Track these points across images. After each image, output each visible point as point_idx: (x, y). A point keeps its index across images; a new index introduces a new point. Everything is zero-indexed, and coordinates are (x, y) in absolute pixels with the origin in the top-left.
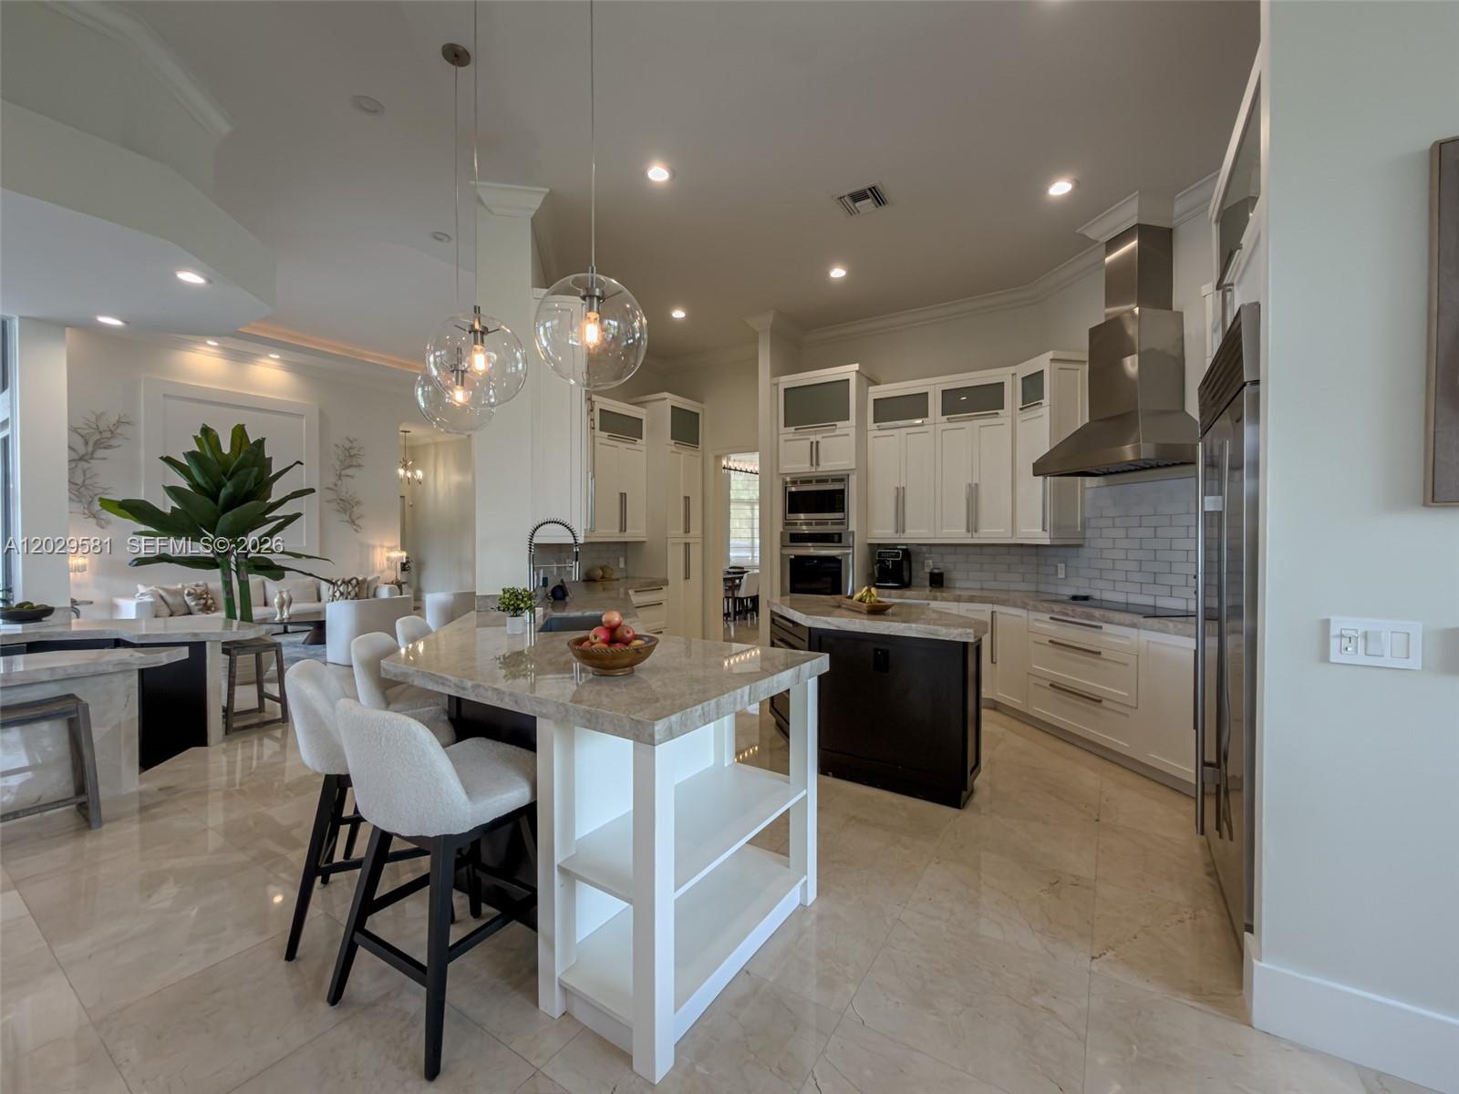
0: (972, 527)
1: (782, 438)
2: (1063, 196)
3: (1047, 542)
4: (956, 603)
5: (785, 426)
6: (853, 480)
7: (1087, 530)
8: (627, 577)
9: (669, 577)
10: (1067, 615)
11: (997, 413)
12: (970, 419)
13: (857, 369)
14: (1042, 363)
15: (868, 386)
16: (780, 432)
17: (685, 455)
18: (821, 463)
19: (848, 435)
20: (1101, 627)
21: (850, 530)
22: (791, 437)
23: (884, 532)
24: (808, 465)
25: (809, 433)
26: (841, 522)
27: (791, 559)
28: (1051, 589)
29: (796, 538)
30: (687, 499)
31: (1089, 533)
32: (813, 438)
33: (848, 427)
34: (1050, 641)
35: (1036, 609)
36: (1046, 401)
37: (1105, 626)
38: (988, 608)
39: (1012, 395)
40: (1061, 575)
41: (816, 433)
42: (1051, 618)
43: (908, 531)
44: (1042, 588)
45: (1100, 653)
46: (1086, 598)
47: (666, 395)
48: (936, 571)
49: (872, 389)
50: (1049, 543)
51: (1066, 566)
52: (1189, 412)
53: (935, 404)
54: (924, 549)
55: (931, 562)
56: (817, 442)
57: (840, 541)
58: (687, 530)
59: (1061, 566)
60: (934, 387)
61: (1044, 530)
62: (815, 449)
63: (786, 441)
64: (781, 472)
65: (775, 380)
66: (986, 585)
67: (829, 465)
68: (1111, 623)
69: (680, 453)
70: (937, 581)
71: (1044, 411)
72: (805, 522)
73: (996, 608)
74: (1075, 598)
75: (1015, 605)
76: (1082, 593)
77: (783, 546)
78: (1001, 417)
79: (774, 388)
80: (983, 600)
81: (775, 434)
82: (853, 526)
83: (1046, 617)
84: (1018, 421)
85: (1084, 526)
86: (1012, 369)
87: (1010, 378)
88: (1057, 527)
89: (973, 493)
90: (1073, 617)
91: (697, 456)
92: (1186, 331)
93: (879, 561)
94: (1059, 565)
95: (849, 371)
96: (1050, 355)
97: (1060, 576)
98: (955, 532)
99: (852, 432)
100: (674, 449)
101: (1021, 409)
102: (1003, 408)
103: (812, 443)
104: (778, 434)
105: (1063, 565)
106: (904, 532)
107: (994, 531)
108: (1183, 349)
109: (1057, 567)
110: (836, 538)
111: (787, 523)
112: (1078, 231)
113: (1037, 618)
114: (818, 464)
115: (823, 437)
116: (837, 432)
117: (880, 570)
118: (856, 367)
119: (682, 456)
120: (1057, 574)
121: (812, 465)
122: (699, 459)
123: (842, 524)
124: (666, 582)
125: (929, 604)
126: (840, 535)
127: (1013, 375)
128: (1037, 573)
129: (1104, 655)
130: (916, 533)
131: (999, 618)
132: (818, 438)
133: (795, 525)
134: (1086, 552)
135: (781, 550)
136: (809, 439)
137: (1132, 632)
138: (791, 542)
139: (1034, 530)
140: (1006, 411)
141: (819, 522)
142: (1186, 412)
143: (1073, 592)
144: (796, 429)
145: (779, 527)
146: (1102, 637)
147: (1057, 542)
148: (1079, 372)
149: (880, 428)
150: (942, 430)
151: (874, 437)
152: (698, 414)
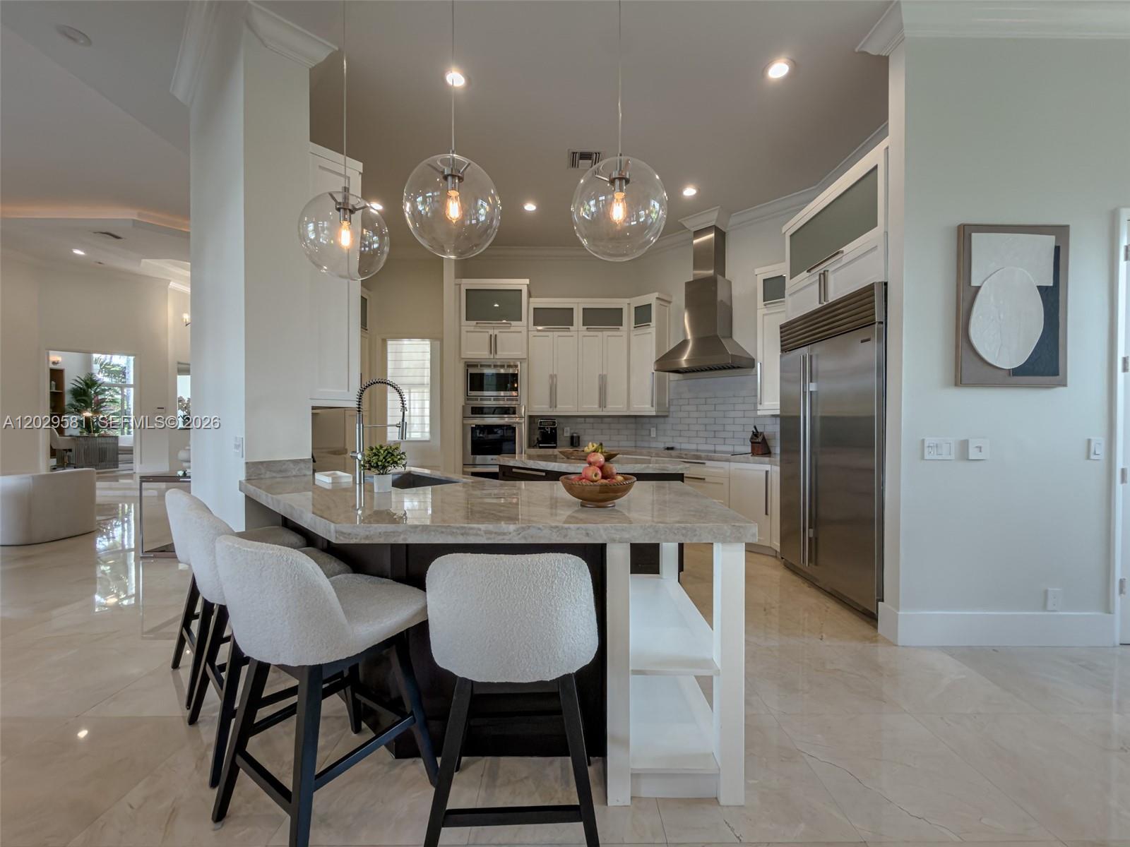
0: (602, 403)
1: (464, 329)
2: (691, 196)
3: (654, 414)
5: (467, 320)
6: (524, 366)
7: (671, 407)
10: (682, 457)
11: (618, 329)
12: (602, 330)
13: (528, 283)
14: (650, 299)
15: (531, 297)
16: (462, 324)
18: (499, 352)
19: (520, 332)
20: (705, 463)
21: (520, 404)
22: (472, 329)
23: (541, 407)
24: (487, 353)
25: (485, 327)
26: (516, 399)
27: (472, 428)
28: (646, 444)
29: (478, 411)
31: (672, 409)
32: (491, 332)
33: (520, 326)
36: (653, 323)
37: (708, 463)
39: (628, 317)
40: (653, 434)
41: (494, 328)
43: (558, 406)
44: (639, 444)
46: (672, 449)
48: (575, 435)
49: (533, 300)
51: (657, 430)
53: (578, 317)
55: (568, 429)
56: (496, 336)
57: (514, 413)
59: (653, 430)
60: (578, 305)
61: (652, 406)
62: (493, 343)
63: (467, 332)
64: (463, 357)
65: (458, 281)
67: (504, 354)
68: (712, 460)
70: (575, 441)
71: (652, 330)
72: (485, 398)
74: (668, 448)
76: (669, 445)
77: (465, 418)
78: (621, 331)
79: (458, 287)
81: (458, 326)
82: (523, 402)
84: (632, 335)
85: (669, 405)
86: (627, 300)
87: (627, 305)
88: (659, 404)
89: (603, 381)
90: (686, 459)
91: (367, 338)
92: (733, 293)
93: (540, 428)
94: (652, 429)
95: (522, 284)
96: (656, 295)
97: (652, 436)
98: (591, 407)
99: (524, 330)
101: (635, 327)
102: (622, 325)
103: (491, 335)
104: (460, 326)
105: (655, 429)
106: (556, 407)
107: (616, 407)
108: (731, 302)
110: (512, 410)
111: (468, 398)
112: (679, 221)
114: (495, 353)
115: (500, 332)
116: (512, 329)
117: (543, 434)
118: (527, 281)
121: (491, 353)
122: (367, 342)
126: (514, 408)
128: (636, 435)
129: (707, 480)
130: (565, 407)
132: (496, 332)
133: (477, 400)
134: (670, 420)
135: (463, 420)
136: (488, 332)
137: (726, 464)
138: (472, 414)
139: (645, 406)
140: (624, 327)
141: (497, 398)
142: (733, 340)
143: (662, 446)
144: (477, 323)
145: (461, 400)
146: (705, 469)
147: (660, 414)
148: (667, 308)
149: (536, 330)
150: (583, 336)
151: (534, 336)
152: (367, 300)
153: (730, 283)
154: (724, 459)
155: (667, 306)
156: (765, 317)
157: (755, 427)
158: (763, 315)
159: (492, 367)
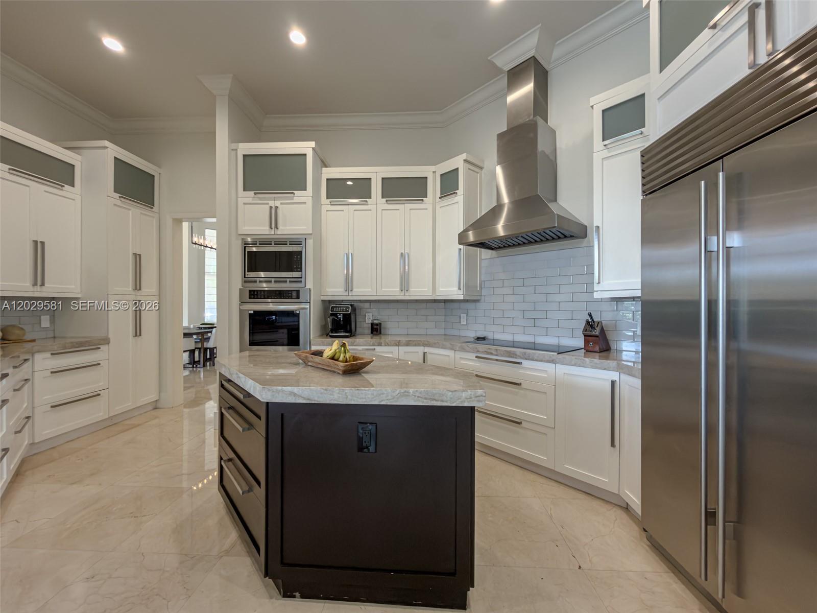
0: (405, 286)
1: (241, 201)
3: (461, 298)
4: (397, 348)
5: (244, 190)
6: (310, 243)
7: (483, 290)
8: (54, 337)
9: (111, 336)
10: (492, 354)
11: (422, 200)
12: (403, 203)
13: (313, 147)
14: (458, 162)
15: (322, 167)
16: (239, 195)
17: (133, 212)
18: (280, 227)
19: (305, 203)
20: (521, 363)
21: (307, 287)
22: (250, 200)
23: (335, 291)
24: (267, 228)
25: (265, 199)
26: (298, 280)
27: (250, 315)
28: (456, 332)
29: (255, 295)
30: (137, 257)
31: (484, 292)
32: (272, 203)
33: (304, 196)
34: (477, 375)
35: (463, 350)
36: (460, 191)
37: (526, 363)
38: (420, 350)
39: (434, 187)
40: (464, 322)
41: (275, 199)
42: (477, 357)
43: (355, 290)
44: (449, 332)
45: (519, 384)
46: (484, 339)
47: (106, 143)
48: (375, 322)
49: (324, 170)
51: (467, 316)
52: (559, 202)
53: (376, 188)
54: (367, 305)
55: (371, 314)
56: (277, 207)
57: (298, 297)
58: (138, 286)
59: (464, 316)
60: (376, 174)
61: (459, 288)
62: (274, 215)
63: (245, 203)
64: (240, 232)
65: (234, 146)
66: (411, 332)
67: (287, 229)
69: (129, 210)
70: (376, 329)
71: (459, 199)
72: (265, 280)
73: (427, 349)
74: (478, 339)
75: (444, 347)
76: (480, 335)
77: (242, 302)
78: (425, 203)
79: (234, 153)
80: (417, 344)
81: (234, 196)
82: (310, 285)
83: (472, 356)
84: (438, 207)
85: (481, 288)
86: (433, 168)
87: (432, 174)
88: (467, 287)
89: (405, 261)
90: (497, 355)
91: (153, 217)
92: (558, 146)
93: (332, 315)
94: (462, 315)
95: (306, 147)
96: (464, 156)
97: (462, 323)
98: (392, 291)
99: (309, 201)
100: (119, 203)
101: (440, 198)
102: (427, 197)
103: (271, 207)
104: (237, 197)
105: (465, 315)
106: (352, 291)
107: (420, 290)
109: (460, 316)
110: (294, 294)
111: (246, 280)
112: (489, 58)
113: (462, 357)
114: (276, 227)
115: (281, 203)
116: (296, 200)
117: (334, 321)
118: (312, 144)
119: (130, 212)
120: (460, 322)
121: (271, 227)
122: (155, 222)
123: (301, 282)
124: (106, 341)
125: (374, 349)
126: (298, 292)
127: (433, 172)
128: (445, 321)
129: (523, 386)
130: (362, 291)
131: (429, 357)
132: (278, 203)
133: (255, 282)
134: (481, 305)
135: (240, 305)
136: (268, 204)
137: (550, 367)
138: (250, 298)
139: (451, 289)
140: (428, 200)
141: (279, 280)
143: (472, 334)
144: (255, 194)
145: (238, 283)
146: (522, 371)
147: (467, 298)
148: (479, 174)
149: (332, 203)
150: (382, 210)
151: (327, 211)
152: (154, 176)
153: (553, 132)
154: (547, 358)
155: (478, 173)
156: (605, 162)
157: (590, 315)
158: (603, 159)
159: (273, 245)
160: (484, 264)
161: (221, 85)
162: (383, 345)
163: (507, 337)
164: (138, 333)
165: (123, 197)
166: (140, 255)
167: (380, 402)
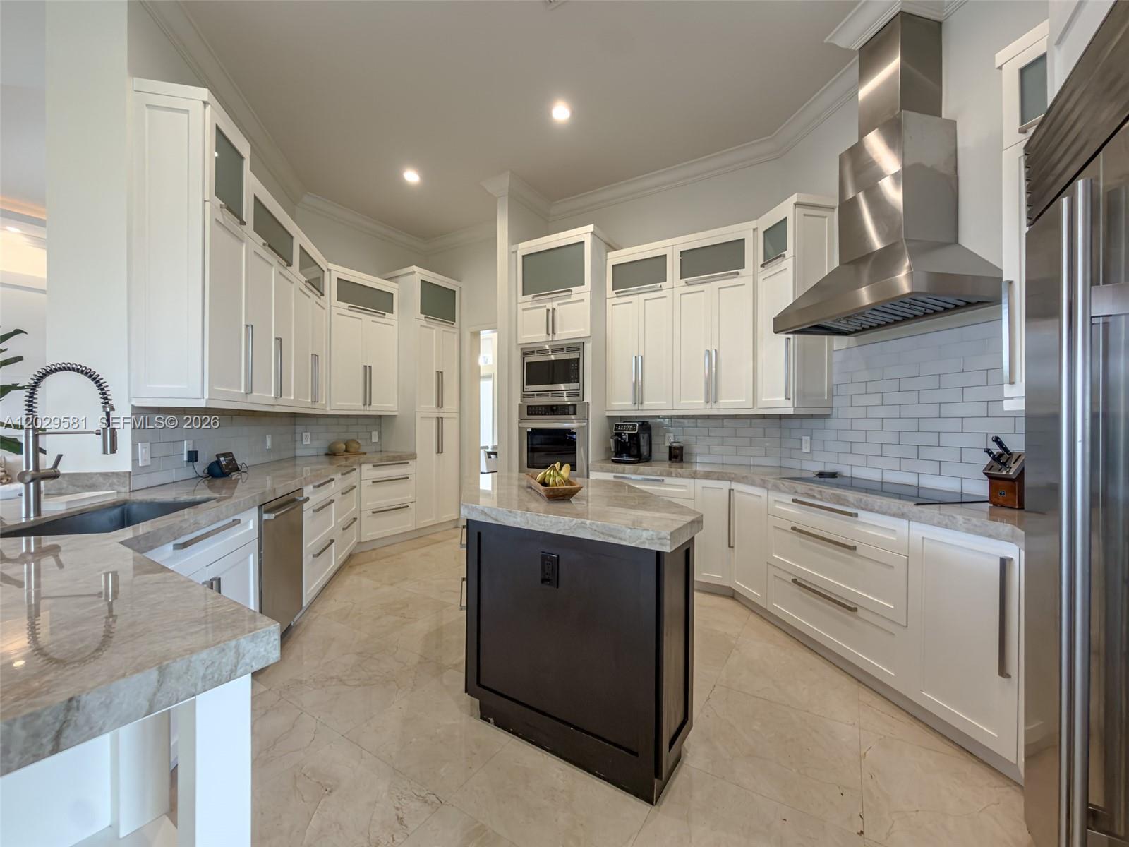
0: (711, 396)
1: (520, 307)
3: (791, 411)
4: (692, 480)
5: (523, 294)
6: (588, 347)
7: (835, 398)
8: (381, 451)
9: (418, 451)
10: (814, 497)
11: (738, 273)
12: (710, 280)
13: (592, 230)
14: (786, 209)
15: (608, 252)
16: (519, 301)
17: (437, 330)
18: (558, 331)
19: (583, 300)
20: (856, 515)
21: (585, 401)
22: (528, 305)
23: (622, 405)
24: (545, 334)
25: (543, 301)
26: (577, 393)
27: (528, 432)
28: (796, 465)
29: (533, 411)
30: (440, 375)
31: (839, 402)
32: (549, 306)
33: (582, 292)
34: (793, 528)
35: (776, 488)
36: (789, 253)
37: (864, 516)
38: (725, 485)
39: (754, 252)
40: (806, 449)
41: (552, 300)
42: (794, 501)
43: (646, 403)
44: (786, 463)
45: (854, 548)
46: (834, 475)
47: (415, 268)
48: (675, 445)
49: (610, 254)
50: (792, 413)
51: (811, 439)
52: (962, 244)
53: (673, 267)
54: (667, 422)
55: (672, 435)
56: (554, 309)
57: (575, 413)
58: (440, 404)
59: (806, 439)
60: (671, 247)
61: (787, 398)
62: (551, 319)
63: (524, 310)
64: (519, 342)
65: (513, 247)
66: (727, 460)
67: (565, 333)
68: (871, 511)
69: (433, 328)
70: (677, 455)
71: (788, 263)
72: (547, 393)
73: (734, 486)
74: (821, 475)
75: (753, 484)
76: (829, 469)
77: (522, 419)
78: (742, 277)
79: (513, 255)
80: (720, 477)
81: (514, 303)
82: (588, 398)
83: (788, 498)
84: (760, 280)
85: (831, 395)
86: (753, 224)
87: (750, 233)
88: (801, 395)
89: (712, 357)
90: (821, 500)
91: (454, 333)
92: (960, 145)
93: (615, 434)
94: (804, 438)
95: (583, 234)
96: (794, 198)
97: (804, 450)
98: (694, 403)
99: (587, 297)
100: (424, 323)
101: (762, 266)
102: (744, 267)
103: (548, 310)
104: (517, 303)
105: (809, 438)
106: (642, 403)
107: (734, 401)
108: (956, 168)
109: (801, 440)
110: (571, 409)
111: (525, 395)
113: (776, 499)
114: (553, 332)
115: (559, 304)
116: (573, 298)
117: (617, 442)
118: (591, 228)
119: (434, 331)
120: (802, 449)
121: (548, 333)
122: (456, 337)
123: (577, 395)
124: (413, 456)
125: (663, 480)
126: (575, 406)
127: (754, 230)
128: (781, 447)
129: (859, 551)
130: (656, 404)
131: (737, 496)
132: (555, 305)
133: (533, 396)
134: (832, 423)
135: (519, 422)
136: (545, 306)
137: (900, 525)
138: (528, 414)
139: (776, 400)
140: (747, 272)
141: (557, 394)
142: (960, 245)
143: (816, 468)
144: (533, 297)
145: (517, 399)
146: (859, 528)
147: (802, 412)
148: (827, 220)
149: (619, 295)
150: (681, 294)
151: (613, 305)
152: (455, 291)
153: (953, 124)
154: (894, 510)
155: (826, 217)
157: (997, 441)
159: (565, 352)
160: (837, 357)
161: (500, 186)
162: (674, 475)
163: (872, 474)
164: (440, 450)
165: (428, 318)
166: (442, 372)
167: (557, 531)
